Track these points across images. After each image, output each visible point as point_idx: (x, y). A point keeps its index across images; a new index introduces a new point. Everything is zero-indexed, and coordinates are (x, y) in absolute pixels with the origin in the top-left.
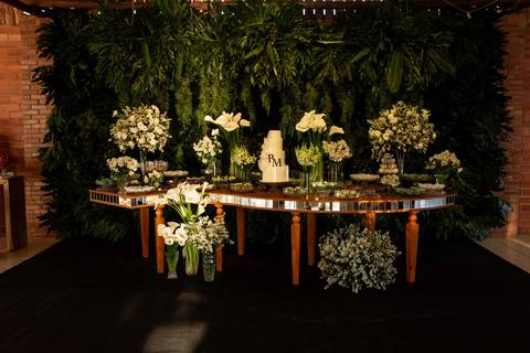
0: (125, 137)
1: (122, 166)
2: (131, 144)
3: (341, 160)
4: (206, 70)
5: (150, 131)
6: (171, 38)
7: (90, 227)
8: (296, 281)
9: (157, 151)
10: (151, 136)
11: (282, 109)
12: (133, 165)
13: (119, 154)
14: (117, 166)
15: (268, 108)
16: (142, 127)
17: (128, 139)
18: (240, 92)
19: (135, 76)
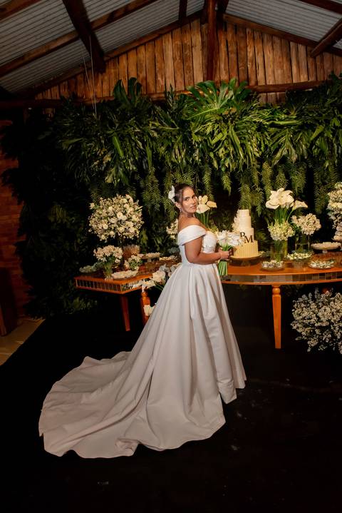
0: (106, 227)
1: (108, 255)
2: (112, 233)
3: (312, 232)
4: (170, 158)
5: (129, 219)
6: (137, 130)
7: (68, 305)
8: (278, 345)
9: (135, 237)
10: (131, 224)
11: (241, 189)
12: (118, 253)
13: (103, 244)
14: (104, 256)
15: (229, 189)
16: (121, 216)
17: (110, 229)
18: (201, 176)
19: (107, 168)
